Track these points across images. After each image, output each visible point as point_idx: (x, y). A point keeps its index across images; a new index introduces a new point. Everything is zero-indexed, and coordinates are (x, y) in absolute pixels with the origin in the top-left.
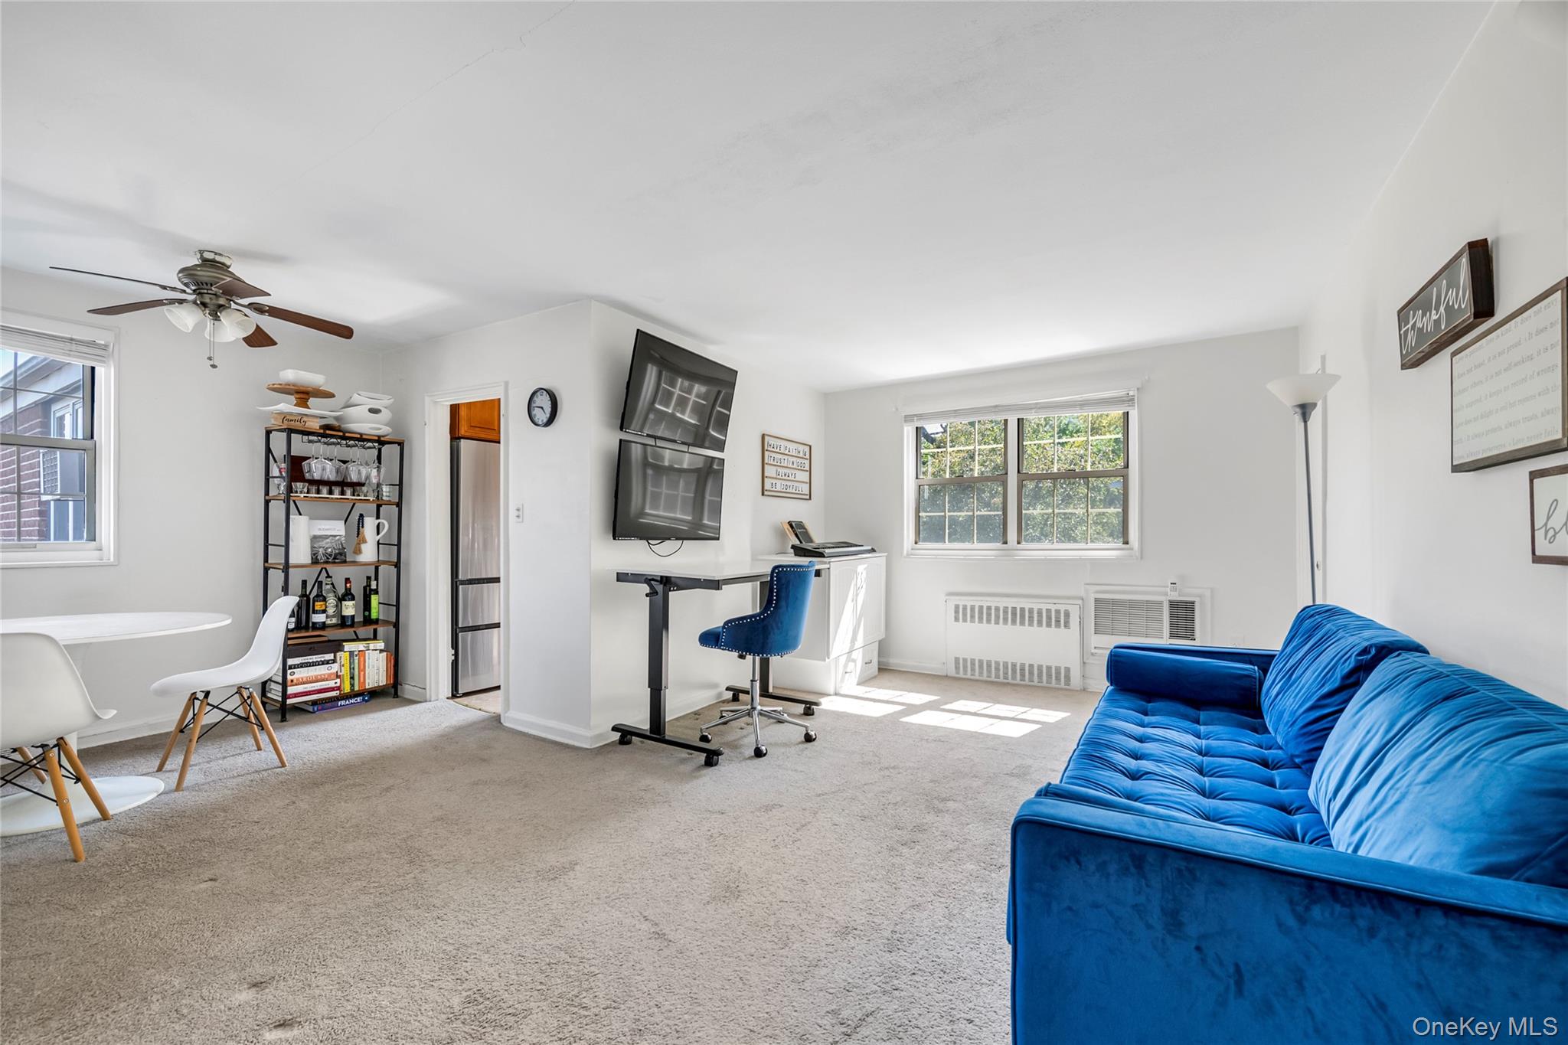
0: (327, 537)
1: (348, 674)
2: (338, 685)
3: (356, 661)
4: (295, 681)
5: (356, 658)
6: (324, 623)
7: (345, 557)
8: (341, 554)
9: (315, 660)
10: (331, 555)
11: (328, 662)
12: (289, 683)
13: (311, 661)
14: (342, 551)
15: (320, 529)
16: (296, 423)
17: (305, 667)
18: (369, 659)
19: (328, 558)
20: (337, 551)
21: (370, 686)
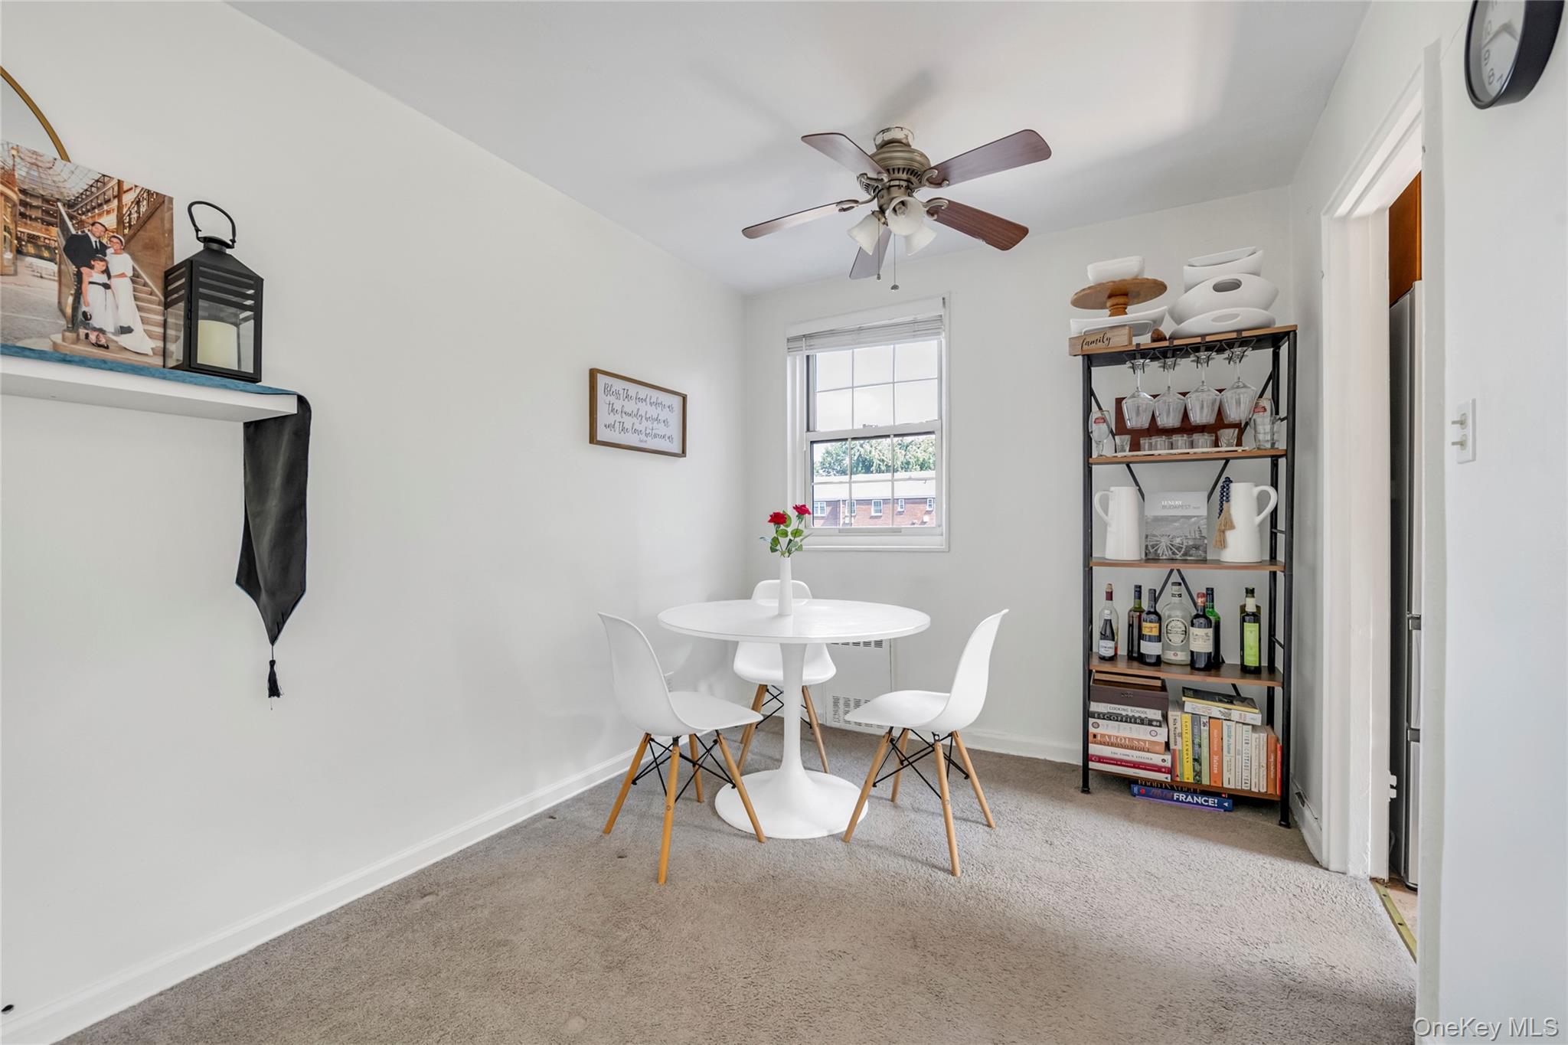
0: (1175, 519)
1: (1190, 752)
2: (1168, 764)
3: (1205, 735)
4: (1099, 737)
5: (1205, 729)
6: (1159, 657)
7: (1206, 552)
8: (1197, 548)
9: (1130, 714)
10: (1179, 549)
11: (1150, 723)
12: (1091, 738)
13: (1124, 713)
14: (1198, 543)
15: (1164, 507)
16: (1099, 344)
17: (1114, 720)
18: (1229, 736)
19: (1174, 553)
20: (1191, 543)
21: (1232, 786)
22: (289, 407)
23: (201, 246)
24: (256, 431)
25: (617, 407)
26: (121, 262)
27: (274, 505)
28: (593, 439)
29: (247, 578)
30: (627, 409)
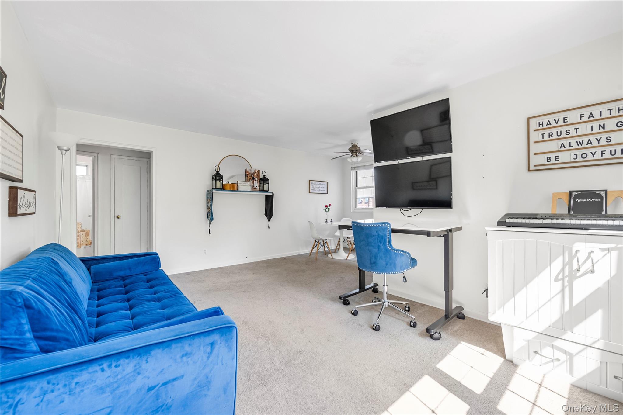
22: (271, 194)
23: (263, 176)
24: (267, 196)
25: (314, 186)
26: (256, 179)
27: (269, 205)
28: (309, 192)
29: (266, 214)
30: (316, 186)
